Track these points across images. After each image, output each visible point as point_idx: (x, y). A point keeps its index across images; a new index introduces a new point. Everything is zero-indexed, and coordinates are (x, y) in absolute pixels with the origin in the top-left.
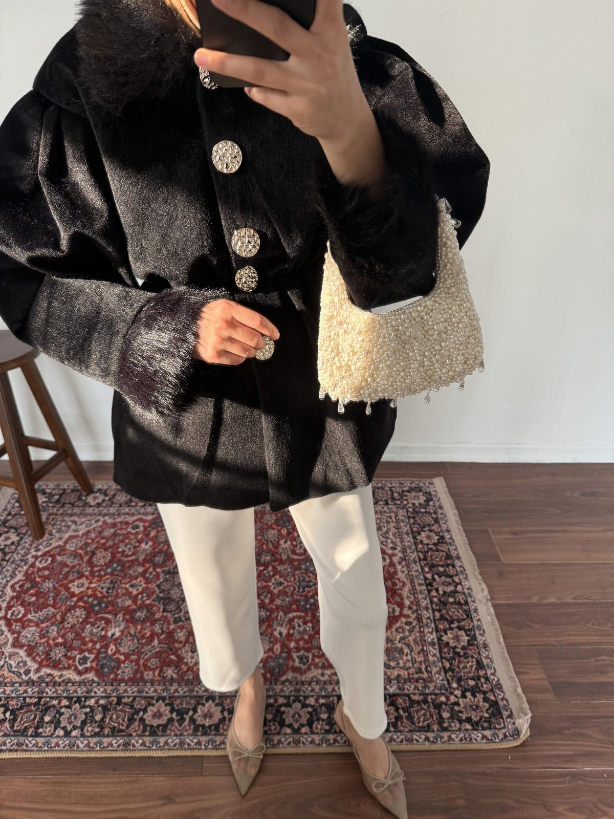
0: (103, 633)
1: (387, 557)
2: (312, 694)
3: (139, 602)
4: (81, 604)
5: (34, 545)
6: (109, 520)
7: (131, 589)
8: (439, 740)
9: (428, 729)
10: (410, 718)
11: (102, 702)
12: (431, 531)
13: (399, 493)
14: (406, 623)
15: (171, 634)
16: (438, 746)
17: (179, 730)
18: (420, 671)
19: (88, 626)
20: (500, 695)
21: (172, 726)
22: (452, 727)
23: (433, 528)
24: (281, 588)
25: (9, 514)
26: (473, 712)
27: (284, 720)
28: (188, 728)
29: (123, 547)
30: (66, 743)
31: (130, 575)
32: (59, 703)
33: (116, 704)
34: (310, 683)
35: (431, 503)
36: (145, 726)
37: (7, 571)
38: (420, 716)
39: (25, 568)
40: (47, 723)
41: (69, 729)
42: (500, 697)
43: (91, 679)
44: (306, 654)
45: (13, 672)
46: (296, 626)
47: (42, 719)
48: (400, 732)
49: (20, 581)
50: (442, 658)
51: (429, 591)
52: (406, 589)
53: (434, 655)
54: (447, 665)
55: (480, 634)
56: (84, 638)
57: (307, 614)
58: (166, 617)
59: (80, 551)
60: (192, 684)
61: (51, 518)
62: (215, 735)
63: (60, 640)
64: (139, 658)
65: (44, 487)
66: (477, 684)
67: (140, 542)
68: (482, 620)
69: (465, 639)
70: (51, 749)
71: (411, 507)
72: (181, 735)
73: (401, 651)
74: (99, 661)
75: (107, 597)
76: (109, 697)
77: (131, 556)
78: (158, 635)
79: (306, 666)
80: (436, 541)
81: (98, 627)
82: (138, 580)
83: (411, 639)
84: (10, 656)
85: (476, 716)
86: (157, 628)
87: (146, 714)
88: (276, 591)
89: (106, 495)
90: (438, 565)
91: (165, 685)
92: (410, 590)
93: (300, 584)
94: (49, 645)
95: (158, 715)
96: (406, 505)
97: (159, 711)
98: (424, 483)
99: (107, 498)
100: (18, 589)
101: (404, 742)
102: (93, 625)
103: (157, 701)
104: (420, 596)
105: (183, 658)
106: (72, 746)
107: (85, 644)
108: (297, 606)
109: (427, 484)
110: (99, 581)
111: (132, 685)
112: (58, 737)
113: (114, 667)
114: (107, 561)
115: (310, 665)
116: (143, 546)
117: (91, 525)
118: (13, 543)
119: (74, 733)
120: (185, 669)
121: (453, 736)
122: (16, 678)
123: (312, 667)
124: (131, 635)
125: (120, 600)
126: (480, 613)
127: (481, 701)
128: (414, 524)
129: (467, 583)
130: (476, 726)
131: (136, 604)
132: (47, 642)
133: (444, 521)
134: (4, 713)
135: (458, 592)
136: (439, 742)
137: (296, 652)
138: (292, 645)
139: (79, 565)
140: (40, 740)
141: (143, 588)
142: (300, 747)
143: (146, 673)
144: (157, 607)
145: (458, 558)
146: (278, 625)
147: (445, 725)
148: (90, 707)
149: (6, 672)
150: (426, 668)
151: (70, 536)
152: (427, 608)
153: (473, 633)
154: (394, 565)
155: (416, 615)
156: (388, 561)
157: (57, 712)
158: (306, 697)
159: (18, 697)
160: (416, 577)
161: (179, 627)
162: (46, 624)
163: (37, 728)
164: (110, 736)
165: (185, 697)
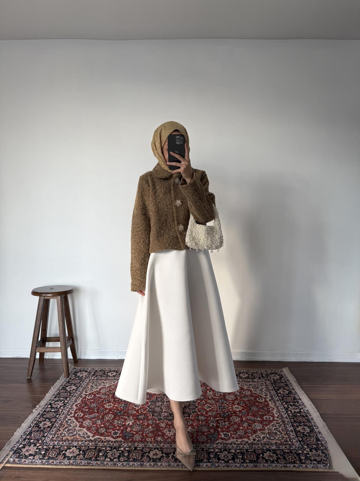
0: (124, 423)
1: (263, 399)
2: (232, 448)
3: (140, 412)
4: (111, 412)
5: (84, 390)
7: (135, 407)
8: (301, 467)
9: (294, 462)
10: (284, 458)
11: (127, 449)
12: (285, 389)
13: (266, 375)
14: (277, 423)
15: (157, 425)
16: (301, 469)
17: (167, 460)
18: (287, 441)
19: (116, 421)
21: (163, 459)
22: (306, 462)
23: (285, 388)
24: (211, 409)
25: (70, 379)
26: (317, 457)
27: (220, 458)
28: (172, 459)
30: (111, 463)
32: (105, 449)
33: (134, 450)
34: (231, 444)
35: (283, 379)
37: (73, 399)
38: (290, 458)
39: (81, 399)
40: (101, 456)
41: (112, 459)
43: (120, 440)
44: (228, 433)
45: (81, 437)
46: (220, 423)
47: (98, 454)
48: (280, 463)
49: (79, 403)
50: (297, 437)
51: (287, 412)
52: (275, 410)
53: (293, 435)
54: (301, 439)
55: (316, 428)
56: (115, 425)
57: (225, 418)
58: (154, 418)
59: (107, 393)
60: (171, 443)
61: (91, 381)
63: (103, 425)
64: (143, 433)
65: (86, 369)
66: (317, 447)
68: (316, 422)
69: (308, 430)
70: (104, 465)
71: (272, 380)
72: (168, 462)
73: (276, 434)
74: (123, 434)
75: (124, 410)
76: (131, 447)
78: (151, 425)
79: (228, 438)
80: (288, 393)
81: (121, 421)
83: (280, 429)
84: (79, 431)
85: (319, 459)
87: (150, 454)
88: (208, 410)
89: (117, 372)
90: (290, 402)
91: (157, 443)
92: (277, 411)
93: (220, 407)
94: (97, 427)
95: (156, 454)
96: (270, 379)
97: (156, 453)
98: (278, 371)
100: (79, 406)
101: (283, 467)
102: (118, 420)
103: (155, 449)
104: (282, 413)
105: (165, 434)
106: (115, 465)
107: (115, 427)
108: (219, 415)
109: (280, 371)
110: (119, 404)
111: (141, 443)
112: (107, 461)
113: (131, 436)
115: (230, 437)
117: (111, 384)
118: (74, 390)
119: (115, 460)
120: (167, 438)
121: (308, 466)
122: (84, 439)
124: (138, 425)
125: (130, 411)
126: (314, 420)
127: (321, 453)
128: (275, 386)
129: (306, 408)
130: (319, 462)
131: (138, 413)
132: (96, 426)
133: (291, 386)
134: (79, 451)
135: (302, 412)
136: (301, 468)
137: (222, 432)
138: (220, 430)
139: (108, 398)
140: (99, 462)
141: (141, 407)
142: (229, 468)
143: (147, 439)
144: (149, 414)
145: (300, 399)
146: (211, 422)
147: (303, 461)
148: (120, 451)
149: (78, 437)
150: (290, 440)
151: (102, 388)
152: (286, 418)
153: (312, 427)
154: (267, 401)
155: (281, 420)
156: (264, 400)
157: (105, 452)
158: (230, 449)
159: (85, 446)
160: (279, 406)
161: (161, 422)
162: (95, 419)
163: (96, 458)
164: (133, 462)
165: (167, 448)
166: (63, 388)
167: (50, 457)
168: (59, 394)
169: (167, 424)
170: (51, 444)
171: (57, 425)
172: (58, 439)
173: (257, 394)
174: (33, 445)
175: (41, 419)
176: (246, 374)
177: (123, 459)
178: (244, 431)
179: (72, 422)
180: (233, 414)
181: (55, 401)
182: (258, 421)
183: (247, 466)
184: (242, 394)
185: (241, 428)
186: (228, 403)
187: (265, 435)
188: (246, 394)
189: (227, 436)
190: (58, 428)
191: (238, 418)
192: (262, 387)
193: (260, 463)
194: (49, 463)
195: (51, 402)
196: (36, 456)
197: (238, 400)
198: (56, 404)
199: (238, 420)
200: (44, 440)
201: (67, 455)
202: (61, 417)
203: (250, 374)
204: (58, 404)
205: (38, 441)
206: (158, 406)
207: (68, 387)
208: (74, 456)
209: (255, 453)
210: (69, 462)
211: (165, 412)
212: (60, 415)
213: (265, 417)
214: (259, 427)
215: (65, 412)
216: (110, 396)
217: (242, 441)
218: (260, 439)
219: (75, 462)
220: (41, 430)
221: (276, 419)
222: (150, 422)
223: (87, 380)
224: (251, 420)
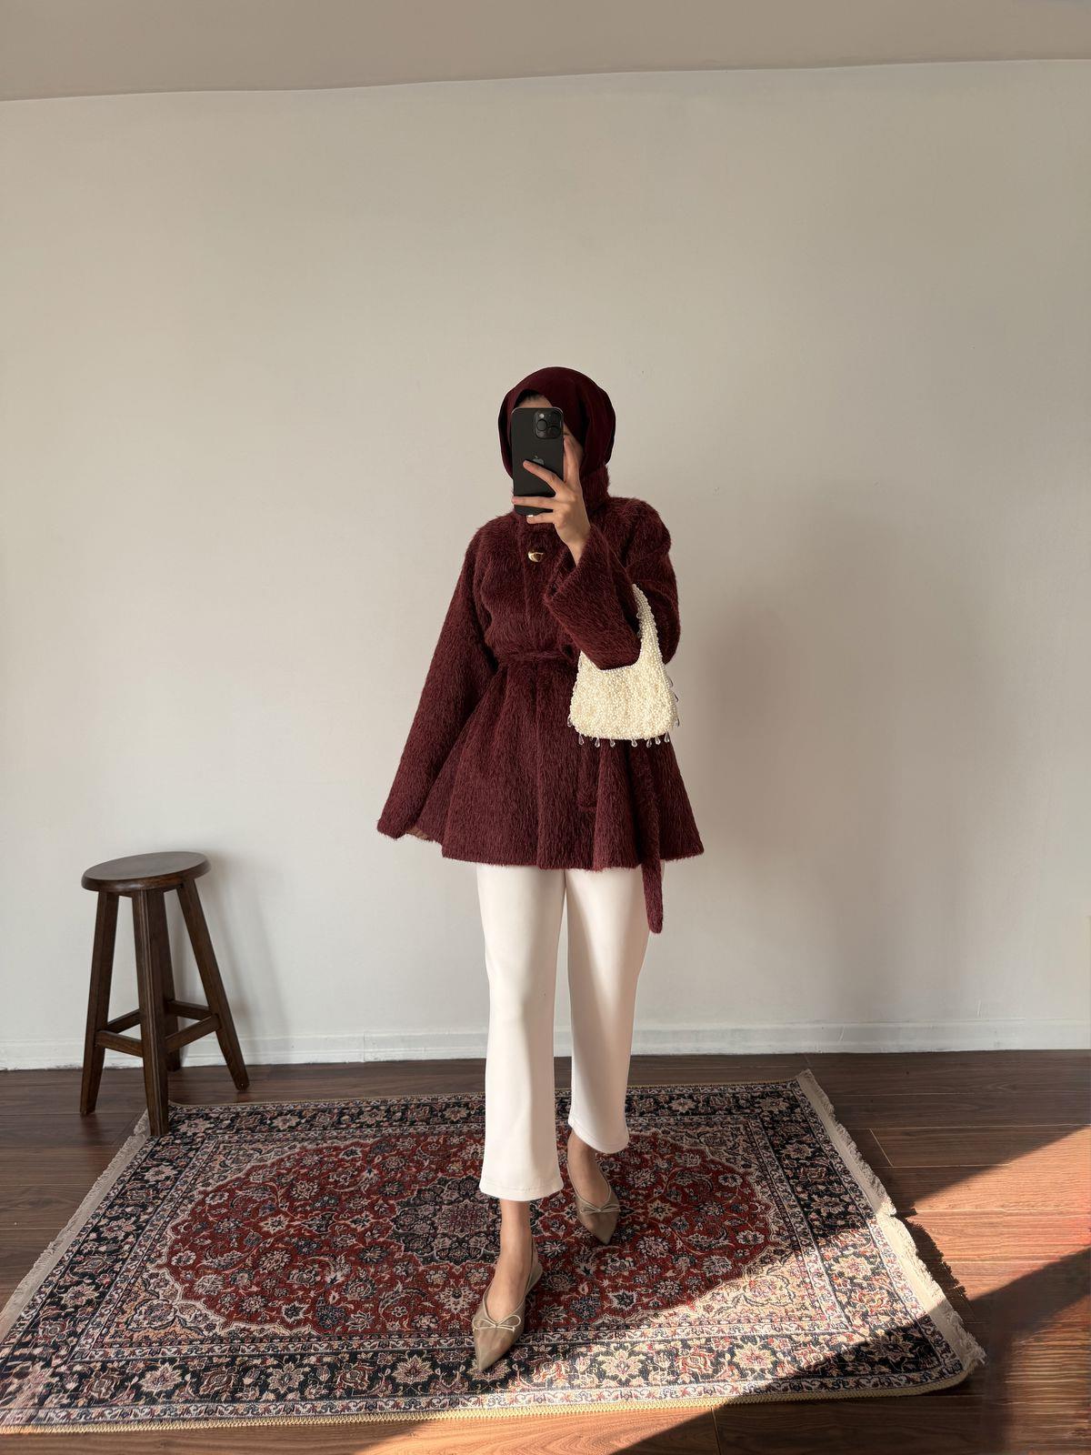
0: (318, 1278)
1: (737, 1177)
2: (643, 1339)
3: (368, 1240)
4: (280, 1245)
5: (200, 1179)
6: (310, 1147)
7: (353, 1226)
8: (841, 1385)
9: (824, 1374)
10: (794, 1362)
11: (327, 1359)
12: (801, 1143)
13: (747, 1100)
14: (775, 1252)
15: (420, 1278)
16: (842, 1393)
17: (448, 1388)
18: (803, 1307)
19: (294, 1272)
20: (929, 1330)
21: (436, 1385)
23: (804, 1139)
25: (158, 1144)
26: (889, 1353)
27: (605, 1371)
28: (461, 1385)
29: (335, 1177)
30: (280, 1407)
31: (351, 1209)
32: (261, 1363)
33: (348, 1361)
34: (638, 1327)
35: (798, 1110)
36: (396, 1387)
37: (165, 1210)
38: (810, 1359)
39: (190, 1206)
40: (249, 1386)
41: (282, 1392)
42: (929, 1332)
43: (307, 1332)
44: (630, 1293)
45: (190, 1328)
46: (609, 1261)
47: (240, 1381)
48: (782, 1379)
49: (185, 1221)
50: (834, 1290)
51: (806, 1214)
52: (772, 1212)
53: (823, 1288)
54: (844, 1300)
55: (890, 1261)
56: (291, 1285)
57: (623, 1246)
58: (412, 1256)
59: (271, 1184)
60: (460, 1335)
61: (222, 1146)
62: (501, 1392)
63: (255, 1289)
64: (377, 1307)
65: (207, 1111)
66: (891, 1319)
67: (361, 1170)
68: (889, 1244)
69: (866, 1268)
70: (258, 1416)
71: (768, 1116)
72: (449, 1394)
73: (772, 1285)
74: (315, 1311)
75: (319, 1236)
76: (338, 1354)
77: (348, 1187)
78: (401, 1278)
79: (630, 1307)
80: (810, 1155)
82: (364, 1215)
83: (784, 1269)
84: (182, 1310)
85: (895, 1357)
86: (399, 1270)
87: (396, 1372)
89: (301, 1117)
90: (816, 1183)
91: (419, 1336)
92: (776, 1214)
94: (238, 1294)
95: (414, 1371)
96: (759, 1114)
97: (414, 1367)
98: (785, 1086)
99: (303, 1121)
100: (182, 1230)
101: (790, 1391)
102: (302, 1269)
103: (411, 1355)
104: (793, 1220)
105: (444, 1304)
106: (289, 1411)
107: (293, 1292)
109: (788, 1086)
110: (305, 1218)
111: (371, 1338)
112: (267, 1401)
113: (341, 1318)
114: (313, 1194)
115: (634, 1307)
116: (365, 1174)
117: (283, 1152)
118: (167, 1178)
119: (290, 1396)
120: (448, 1318)
121: (863, 1381)
122: (196, 1336)
123: (639, 1308)
124: (361, 1280)
125: (339, 1240)
126: (886, 1236)
127: (901, 1340)
128: (774, 1135)
129: (863, 1202)
130: (895, 1368)
131: (364, 1243)
132: (234, 1291)
133: (820, 1131)
134: (183, 1375)
135: (850, 1214)
137: (612, 1291)
138: (606, 1283)
139: (270, 1199)
140: (241, 1407)
141: (372, 1224)
142: (631, 1401)
143: (388, 1325)
144: (395, 1245)
145: (846, 1172)
146: (581, 1261)
147: (849, 1369)
148: (309, 1365)
149: (178, 1329)
150: (813, 1302)
151: (253, 1167)
152: (804, 1234)
153: (879, 1260)
154: (749, 1185)
155: (789, 1241)
156: (740, 1181)
157: (262, 1372)
158: (633, 1344)
159: (200, 1357)
160: (785, 1198)
161: (432, 1268)
162: (231, 1271)
163: (234, 1392)
164: (344, 1398)
165: (450, 1350)
166: (135, 1174)
167: (92, 1396)
168: (122, 1195)
169: (450, 1275)
170: (96, 1357)
171: (116, 1296)
172: (118, 1340)
173: (720, 1164)
174: (42, 1363)
175: (69, 1278)
176: (689, 1101)
177: (314, 1391)
178: (678, 1282)
179: (162, 1284)
180: (648, 1228)
181: (109, 1218)
182: (720, 1248)
183: (684, 1393)
184: (676, 1165)
185: (670, 1274)
186: (633, 1196)
187: (741, 1291)
188: (688, 1166)
189: (628, 1301)
190: (119, 1305)
191: (661, 1242)
192: (736, 1140)
193: (724, 1381)
194: (91, 1418)
195: (99, 1222)
196: (50, 1398)
197: (663, 1187)
198: (111, 1228)
199: (660, 1248)
200: (74, 1347)
201: (144, 1389)
202: (128, 1270)
203: (701, 1098)
204: (120, 1228)
205: (58, 1350)
206: (425, 1218)
207: (152, 1172)
208: (166, 1392)
209: (710, 1350)
210: (152, 1412)
211: (444, 1235)
212: (123, 1263)
213: (742, 1235)
214: (723, 1266)
215: (141, 1254)
216: (279, 1194)
217: (671, 1315)
218: (725, 1305)
219: (168, 1412)
220: (67, 1315)
221: (773, 1238)
222: (397, 1269)
223: (210, 1146)
224: (701, 1246)
